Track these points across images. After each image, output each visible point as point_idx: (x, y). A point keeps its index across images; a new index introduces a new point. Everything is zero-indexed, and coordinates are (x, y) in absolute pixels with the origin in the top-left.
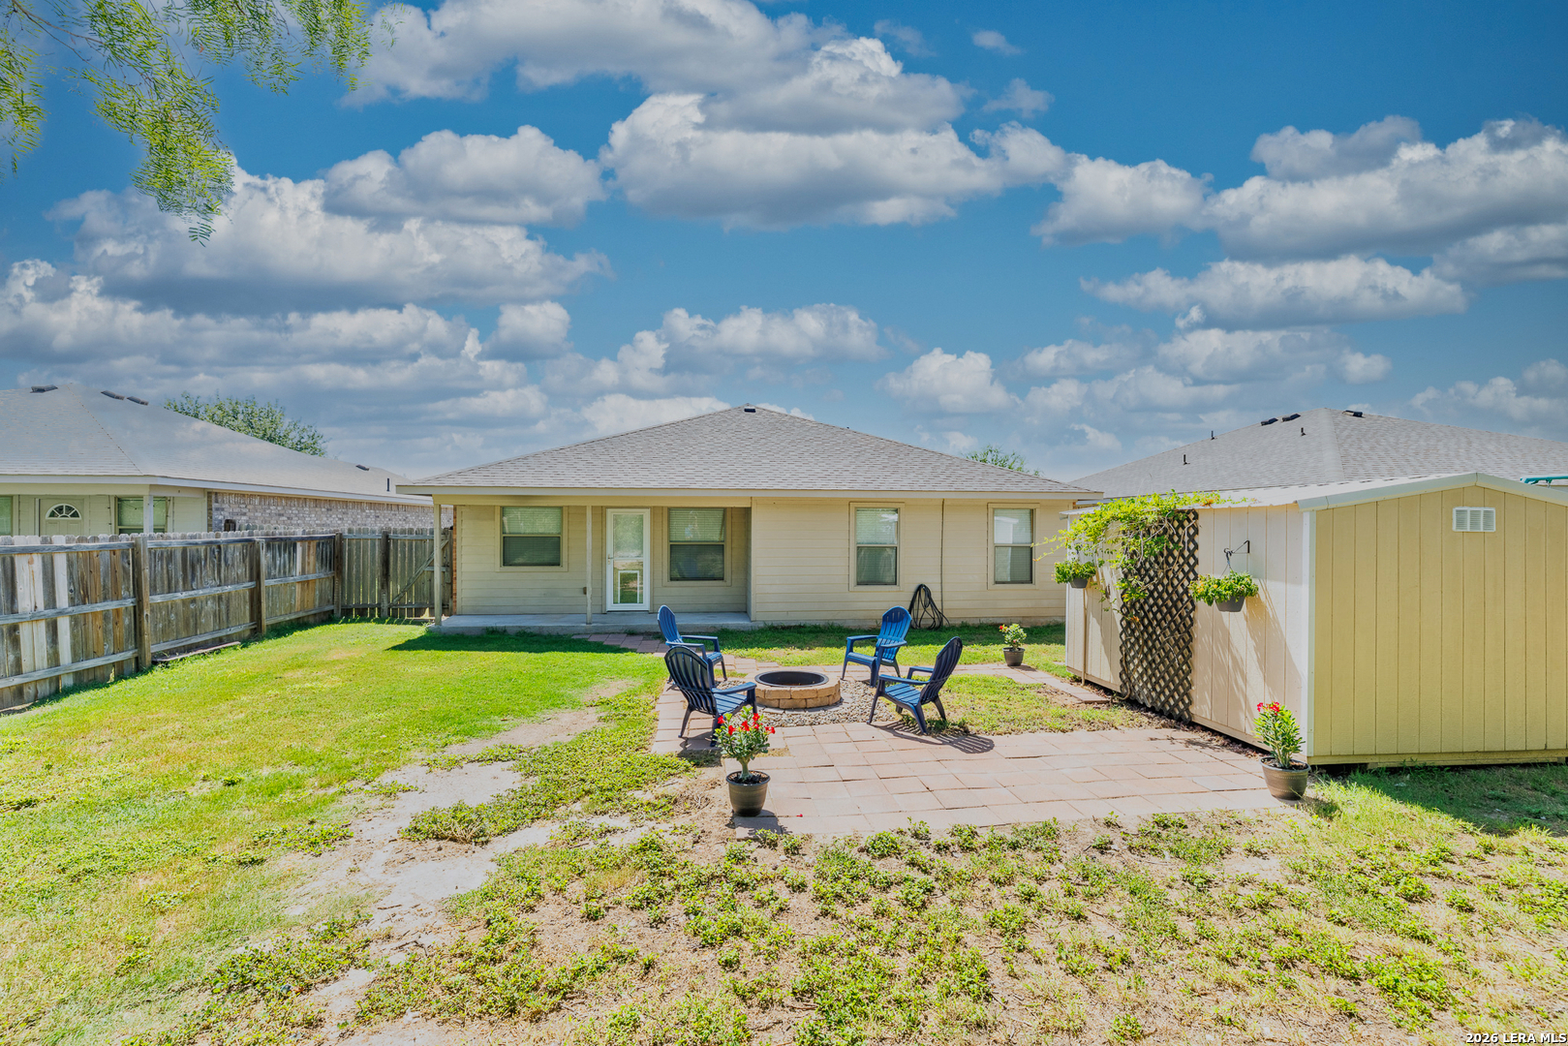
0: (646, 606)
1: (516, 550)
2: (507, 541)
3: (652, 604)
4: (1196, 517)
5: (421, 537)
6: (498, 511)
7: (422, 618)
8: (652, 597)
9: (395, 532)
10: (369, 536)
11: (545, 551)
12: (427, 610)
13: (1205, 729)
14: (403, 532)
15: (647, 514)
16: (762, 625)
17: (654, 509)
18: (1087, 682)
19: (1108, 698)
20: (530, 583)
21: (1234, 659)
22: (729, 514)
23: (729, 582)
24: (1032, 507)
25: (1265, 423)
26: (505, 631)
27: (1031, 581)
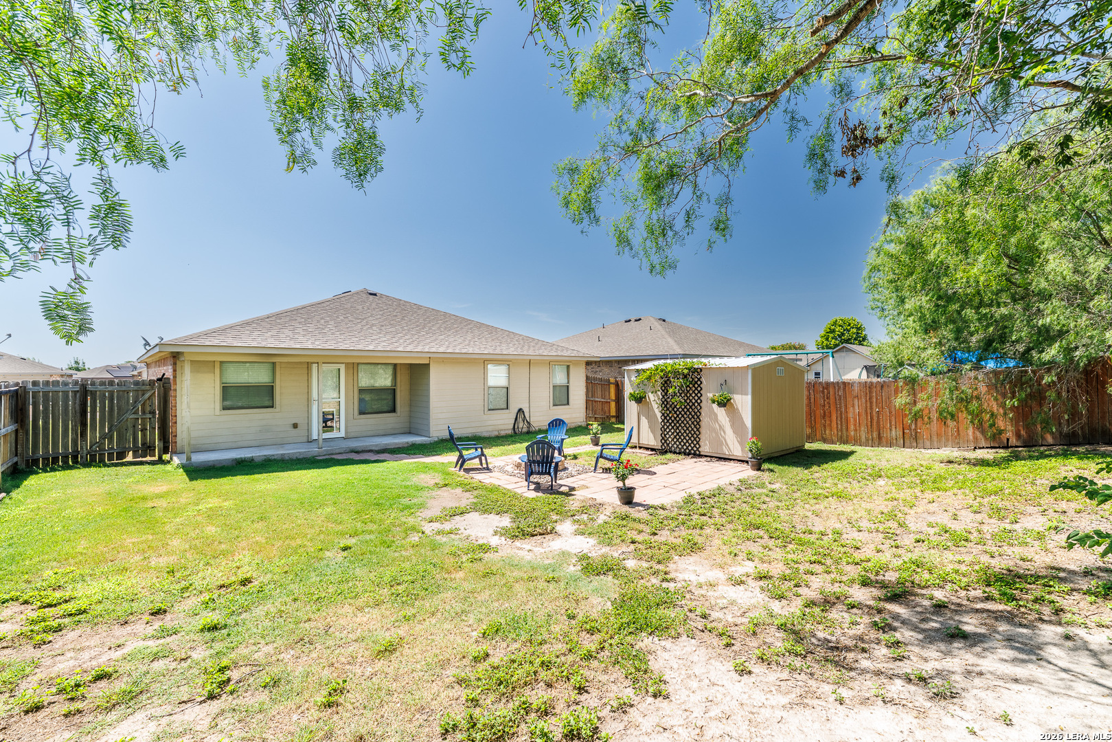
0: (342, 434)
1: (235, 398)
2: (226, 391)
3: (346, 432)
4: (701, 371)
5: (124, 388)
6: (217, 365)
7: (124, 460)
8: (346, 427)
9: (93, 384)
10: (61, 388)
11: (263, 396)
12: (131, 453)
13: (706, 456)
14: (102, 384)
15: (342, 367)
16: (436, 439)
17: (347, 364)
18: (640, 448)
19: (654, 452)
20: (248, 422)
21: (720, 426)
22: (398, 368)
23: (399, 413)
24: (568, 364)
25: (626, 322)
26: (253, 460)
27: (568, 404)
